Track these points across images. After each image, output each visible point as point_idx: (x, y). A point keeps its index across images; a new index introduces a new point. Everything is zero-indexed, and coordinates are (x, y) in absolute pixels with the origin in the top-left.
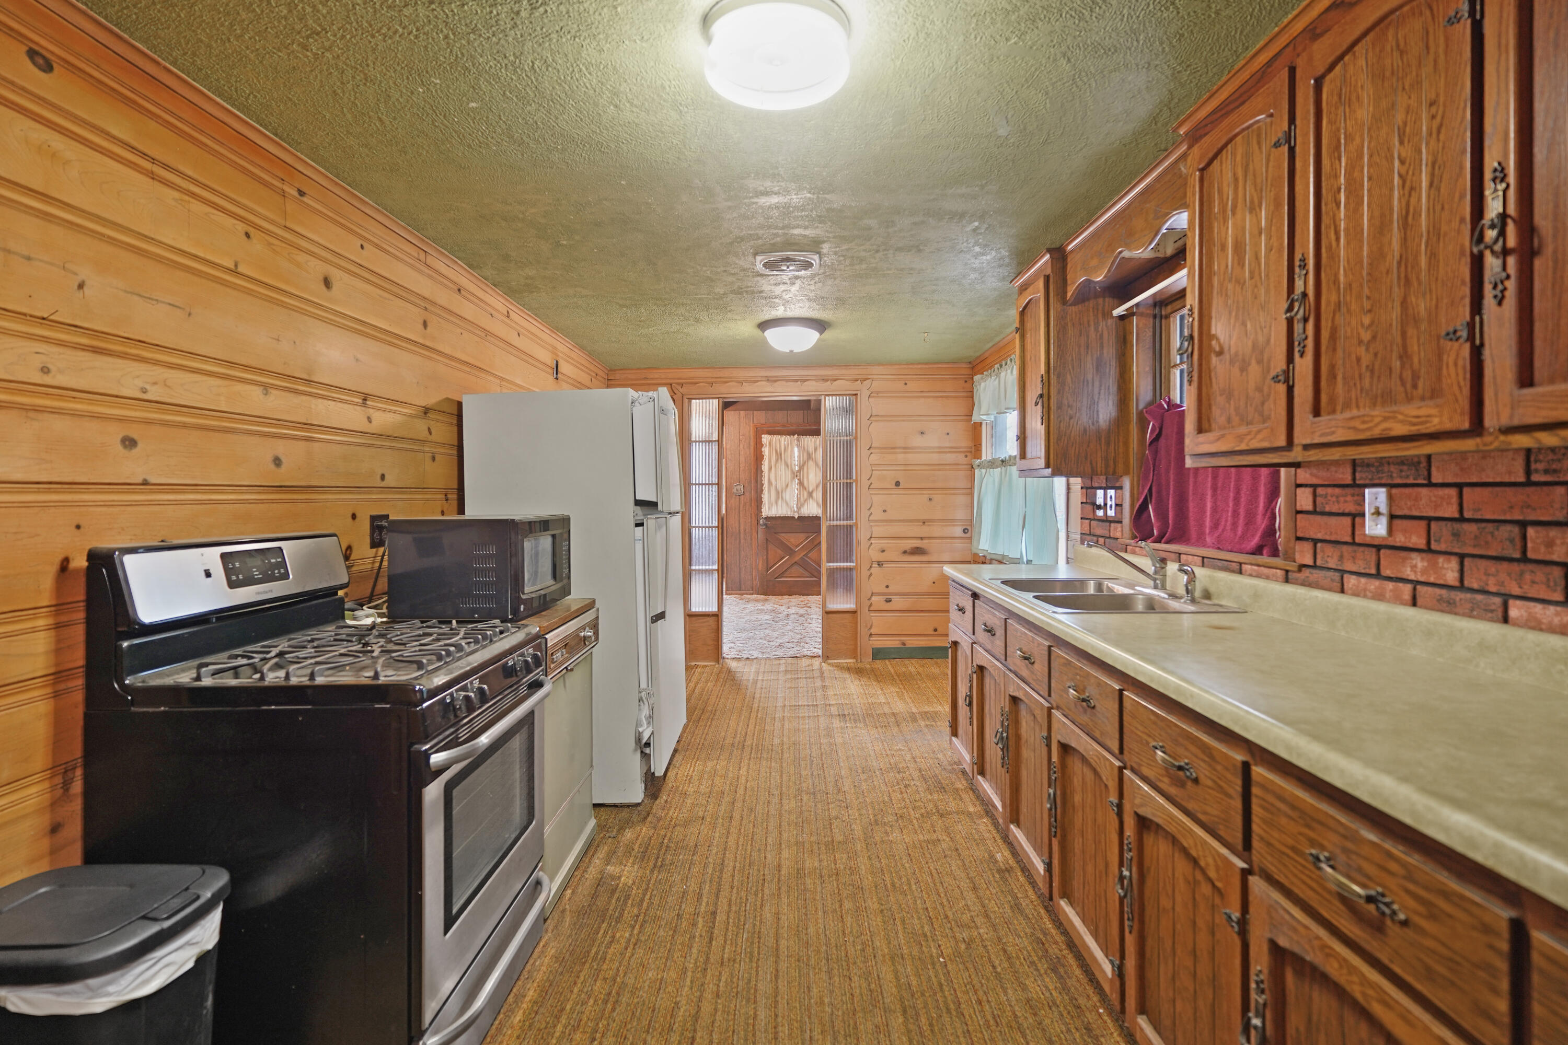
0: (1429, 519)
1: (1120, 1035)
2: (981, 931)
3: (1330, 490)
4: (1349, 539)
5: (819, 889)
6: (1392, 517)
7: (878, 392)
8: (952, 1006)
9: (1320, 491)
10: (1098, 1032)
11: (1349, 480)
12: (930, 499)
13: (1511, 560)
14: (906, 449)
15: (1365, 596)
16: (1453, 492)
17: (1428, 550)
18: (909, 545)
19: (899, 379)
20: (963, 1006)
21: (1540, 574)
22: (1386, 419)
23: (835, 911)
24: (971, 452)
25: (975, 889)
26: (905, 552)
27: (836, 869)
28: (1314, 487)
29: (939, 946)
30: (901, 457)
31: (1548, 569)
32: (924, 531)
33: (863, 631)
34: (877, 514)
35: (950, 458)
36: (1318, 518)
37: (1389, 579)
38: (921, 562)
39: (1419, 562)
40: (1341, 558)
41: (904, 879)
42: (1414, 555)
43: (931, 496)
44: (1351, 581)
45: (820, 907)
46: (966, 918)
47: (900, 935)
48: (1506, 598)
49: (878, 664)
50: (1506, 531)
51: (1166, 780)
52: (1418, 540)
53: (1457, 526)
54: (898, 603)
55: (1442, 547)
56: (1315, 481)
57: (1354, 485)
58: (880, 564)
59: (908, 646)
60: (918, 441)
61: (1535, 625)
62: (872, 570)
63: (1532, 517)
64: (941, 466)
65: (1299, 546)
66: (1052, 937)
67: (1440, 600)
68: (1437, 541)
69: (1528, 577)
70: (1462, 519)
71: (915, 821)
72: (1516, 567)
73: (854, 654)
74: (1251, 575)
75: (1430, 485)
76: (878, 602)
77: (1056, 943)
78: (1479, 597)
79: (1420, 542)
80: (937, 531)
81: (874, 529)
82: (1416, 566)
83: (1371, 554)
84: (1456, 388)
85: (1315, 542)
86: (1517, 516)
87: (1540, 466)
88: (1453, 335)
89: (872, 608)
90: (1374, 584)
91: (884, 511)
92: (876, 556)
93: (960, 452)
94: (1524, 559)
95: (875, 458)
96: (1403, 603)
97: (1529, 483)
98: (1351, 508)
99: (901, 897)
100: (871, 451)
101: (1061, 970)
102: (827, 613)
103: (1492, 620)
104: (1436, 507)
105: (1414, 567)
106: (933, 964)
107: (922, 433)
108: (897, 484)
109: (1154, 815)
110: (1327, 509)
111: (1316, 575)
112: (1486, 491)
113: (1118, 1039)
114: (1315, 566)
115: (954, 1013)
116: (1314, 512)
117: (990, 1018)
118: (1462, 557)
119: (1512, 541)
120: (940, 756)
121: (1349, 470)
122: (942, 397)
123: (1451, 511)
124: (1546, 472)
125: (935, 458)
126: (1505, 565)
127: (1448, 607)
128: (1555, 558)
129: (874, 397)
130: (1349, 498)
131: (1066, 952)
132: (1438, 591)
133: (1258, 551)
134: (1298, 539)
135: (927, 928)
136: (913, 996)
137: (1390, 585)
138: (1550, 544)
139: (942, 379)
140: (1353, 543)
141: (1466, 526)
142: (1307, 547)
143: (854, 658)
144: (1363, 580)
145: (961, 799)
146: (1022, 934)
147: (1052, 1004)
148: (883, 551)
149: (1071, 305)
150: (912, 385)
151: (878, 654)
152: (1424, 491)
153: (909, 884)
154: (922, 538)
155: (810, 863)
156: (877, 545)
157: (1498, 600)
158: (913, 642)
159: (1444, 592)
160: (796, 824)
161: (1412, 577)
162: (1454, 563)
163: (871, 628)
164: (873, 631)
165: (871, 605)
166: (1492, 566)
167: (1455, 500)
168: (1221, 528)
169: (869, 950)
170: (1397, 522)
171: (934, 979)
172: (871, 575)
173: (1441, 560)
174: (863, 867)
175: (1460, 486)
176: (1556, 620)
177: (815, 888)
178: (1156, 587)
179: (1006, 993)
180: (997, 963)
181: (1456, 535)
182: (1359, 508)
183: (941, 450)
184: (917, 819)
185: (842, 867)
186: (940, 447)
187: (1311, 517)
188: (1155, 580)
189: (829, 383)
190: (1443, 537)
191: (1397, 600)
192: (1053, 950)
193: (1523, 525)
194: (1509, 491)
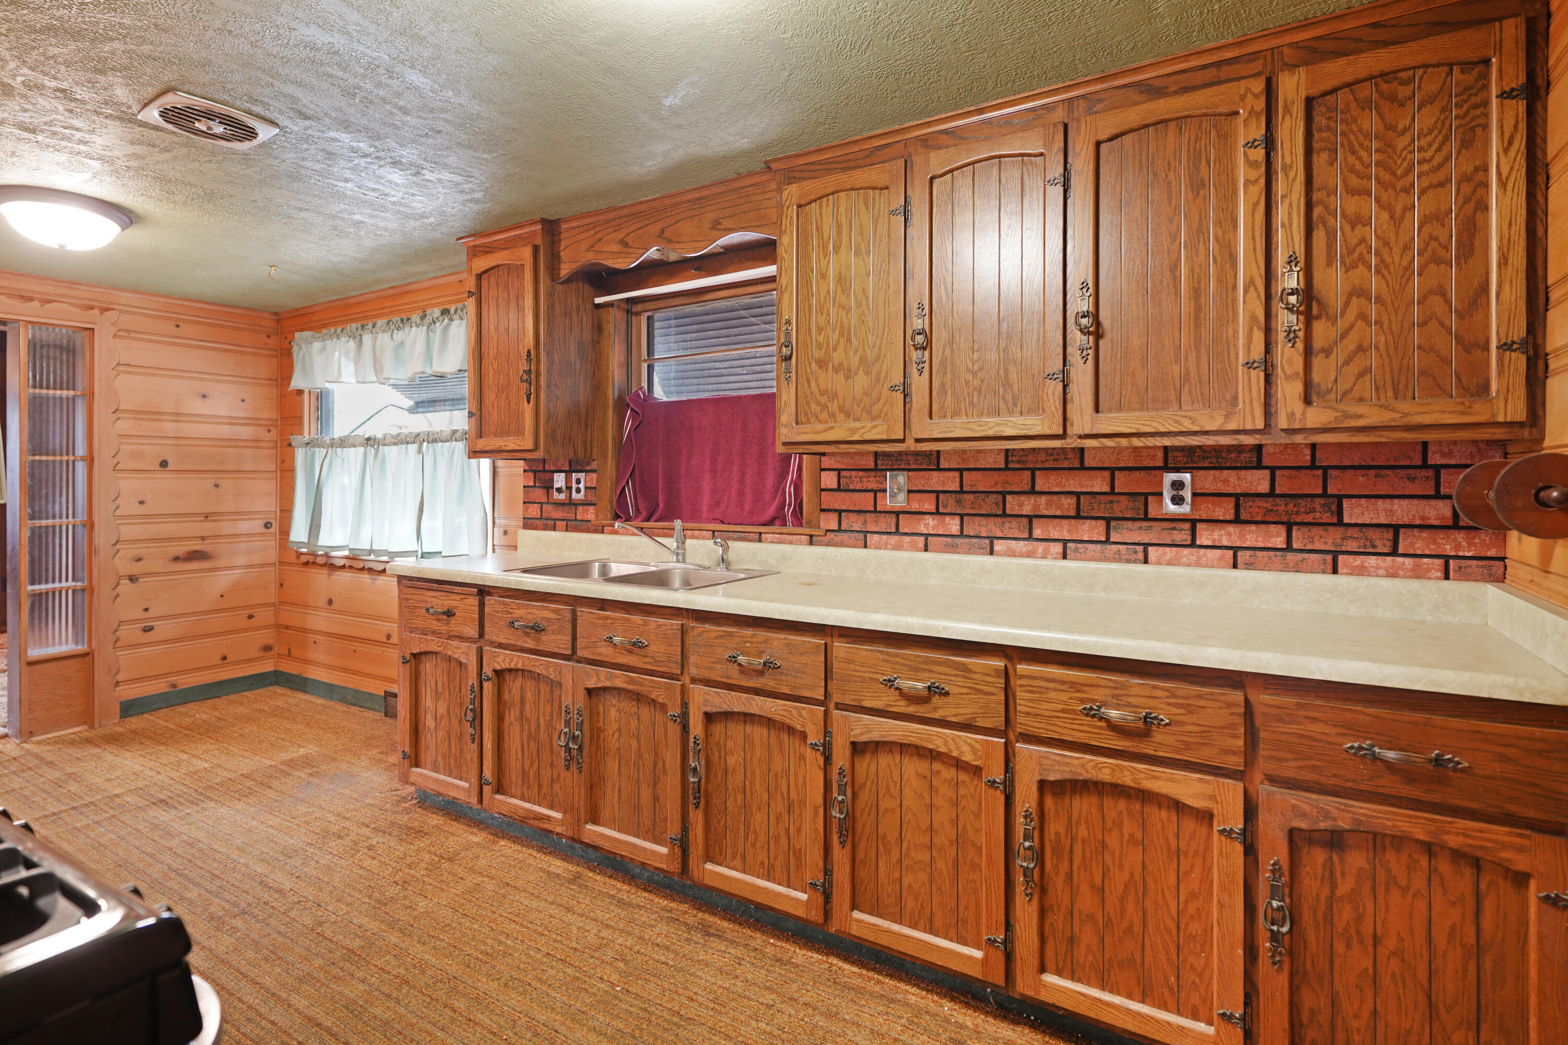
0: (938, 493)
1: (800, 949)
2: (619, 941)
3: (854, 473)
4: (872, 509)
5: (402, 1010)
6: (909, 492)
7: (129, 331)
8: (675, 1019)
9: (844, 473)
10: (785, 958)
11: (872, 466)
12: (217, 486)
13: (996, 516)
14: (178, 417)
15: (886, 548)
16: (957, 474)
17: (937, 513)
18: (182, 549)
19: (167, 318)
20: (682, 1012)
21: (1015, 523)
22: (998, 424)
23: (453, 1020)
24: (276, 426)
25: (568, 910)
26: (176, 559)
27: (397, 977)
28: (839, 471)
29: (601, 978)
30: (169, 427)
31: (1019, 520)
32: (207, 528)
33: (101, 677)
34: (128, 507)
35: (245, 432)
36: (843, 494)
37: (906, 534)
38: (202, 571)
39: (931, 521)
40: (865, 522)
41: (489, 941)
42: (927, 517)
43: (218, 482)
44: (873, 539)
45: (429, 1027)
46: (591, 938)
47: (553, 994)
48: (992, 539)
49: (135, 722)
50: (992, 498)
51: (902, 703)
52: (929, 506)
53: (959, 496)
54: (163, 630)
55: (949, 510)
56: (839, 466)
57: (876, 469)
58: (133, 579)
59: (180, 687)
60: (199, 407)
61: (1012, 554)
62: (119, 589)
63: (1009, 489)
64: (234, 442)
65: (823, 516)
66: (677, 910)
67: (947, 545)
68: (945, 506)
69: (1007, 525)
70: (962, 491)
71: (426, 879)
72: (999, 520)
73: (88, 718)
74: (772, 542)
75: (938, 469)
76: (130, 633)
77: (685, 913)
78: (975, 540)
79: (932, 508)
80: (226, 528)
81: (122, 528)
82: (929, 524)
83: (892, 519)
84: (1053, 409)
85: (840, 512)
86: (1000, 488)
87: (1014, 459)
88: (1051, 377)
89: (119, 644)
90: (895, 538)
91: (141, 503)
92: (124, 566)
93: (260, 425)
94: (1004, 515)
95: (123, 426)
96: (918, 550)
97: (1007, 469)
98: (873, 485)
99: (508, 960)
100: (118, 415)
101: (712, 931)
102: (30, 664)
103: (983, 554)
104: (944, 484)
105: (926, 525)
106: (616, 998)
107: (204, 396)
108: (164, 464)
109: (883, 736)
110: (851, 487)
111: (841, 537)
112: (980, 474)
113: (804, 952)
114: (839, 530)
115: (683, 1023)
116: (839, 489)
117: (712, 1005)
118: (962, 516)
119: (997, 504)
120: (369, 801)
121: (872, 459)
122: (231, 351)
123: (955, 486)
124: (1018, 462)
125: (225, 431)
126: (992, 519)
127: (953, 549)
128: (1024, 513)
129: (120, 337)
130: (872, 479)
131: (700, 915)
132: (944, 539)
133: (770, 523)
134: (822, 510)
135: (570, 971)
136: (634, 1037)
137: (908, 539)
138: (1021, 505)
139: (235, 328)
140: (875, 511)
141: (965, 496)
142: (834, 517)
143: (85, 723)
144: (884, 537)
145: (452, 834)
146: (653, 923)
147: (739, 961)
148: (139, 560)
149: (562, 283)
150: (185, 329)
151: (129, 709)
152: (935, 474)
153: (500, 943)
154: (203, 538)
155: (354, 991)
156: (127, 552)
157: (987, 541)
158: (187, 681)
159: (949, 539)
160: (266, 959)
161: (926, 532)
162: (957, 520)
163: (117, 673)
164: (120, 677)
165: (117, 640)
166: (984, 521)
167: (958, 480)
168: (723, 506)
169: (541, 1029)
170: (912, 495)
171: (631, 1009)
172: (118, 595)
173: (948, 518)
174: (427, 957)
175: (961, 471)
176: (1024, 549)
177: (396, 1013)
178: (678, 561)
179: (701, 978)
180: (663, 959)
181: (958, 502)
182: (881, 486)
183: (232, 421)
184: (428, 876)
185: (402, 971)
186: (231, 417)
187: (836, 494)
188: (678, 554)
189: (36, 304)
190: (949, 504)
191: (913, 548)
192: (690, 920)
193: (1004, 494)
194: (995, 473)
